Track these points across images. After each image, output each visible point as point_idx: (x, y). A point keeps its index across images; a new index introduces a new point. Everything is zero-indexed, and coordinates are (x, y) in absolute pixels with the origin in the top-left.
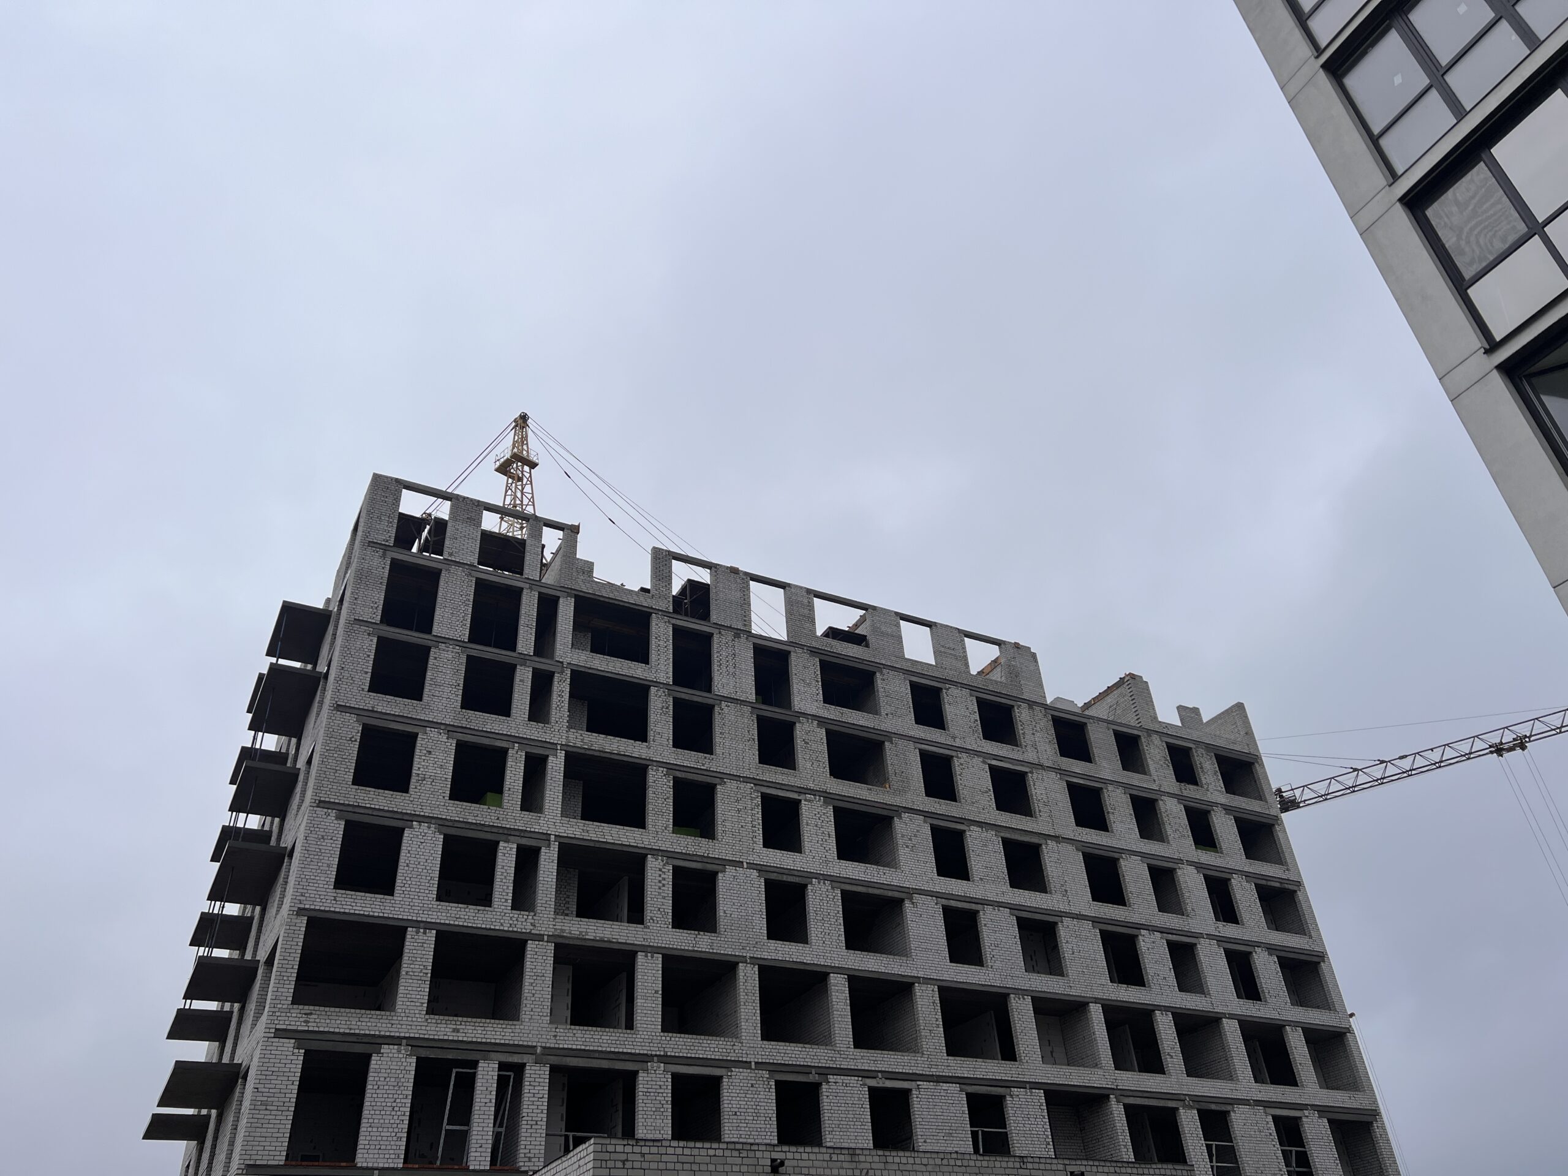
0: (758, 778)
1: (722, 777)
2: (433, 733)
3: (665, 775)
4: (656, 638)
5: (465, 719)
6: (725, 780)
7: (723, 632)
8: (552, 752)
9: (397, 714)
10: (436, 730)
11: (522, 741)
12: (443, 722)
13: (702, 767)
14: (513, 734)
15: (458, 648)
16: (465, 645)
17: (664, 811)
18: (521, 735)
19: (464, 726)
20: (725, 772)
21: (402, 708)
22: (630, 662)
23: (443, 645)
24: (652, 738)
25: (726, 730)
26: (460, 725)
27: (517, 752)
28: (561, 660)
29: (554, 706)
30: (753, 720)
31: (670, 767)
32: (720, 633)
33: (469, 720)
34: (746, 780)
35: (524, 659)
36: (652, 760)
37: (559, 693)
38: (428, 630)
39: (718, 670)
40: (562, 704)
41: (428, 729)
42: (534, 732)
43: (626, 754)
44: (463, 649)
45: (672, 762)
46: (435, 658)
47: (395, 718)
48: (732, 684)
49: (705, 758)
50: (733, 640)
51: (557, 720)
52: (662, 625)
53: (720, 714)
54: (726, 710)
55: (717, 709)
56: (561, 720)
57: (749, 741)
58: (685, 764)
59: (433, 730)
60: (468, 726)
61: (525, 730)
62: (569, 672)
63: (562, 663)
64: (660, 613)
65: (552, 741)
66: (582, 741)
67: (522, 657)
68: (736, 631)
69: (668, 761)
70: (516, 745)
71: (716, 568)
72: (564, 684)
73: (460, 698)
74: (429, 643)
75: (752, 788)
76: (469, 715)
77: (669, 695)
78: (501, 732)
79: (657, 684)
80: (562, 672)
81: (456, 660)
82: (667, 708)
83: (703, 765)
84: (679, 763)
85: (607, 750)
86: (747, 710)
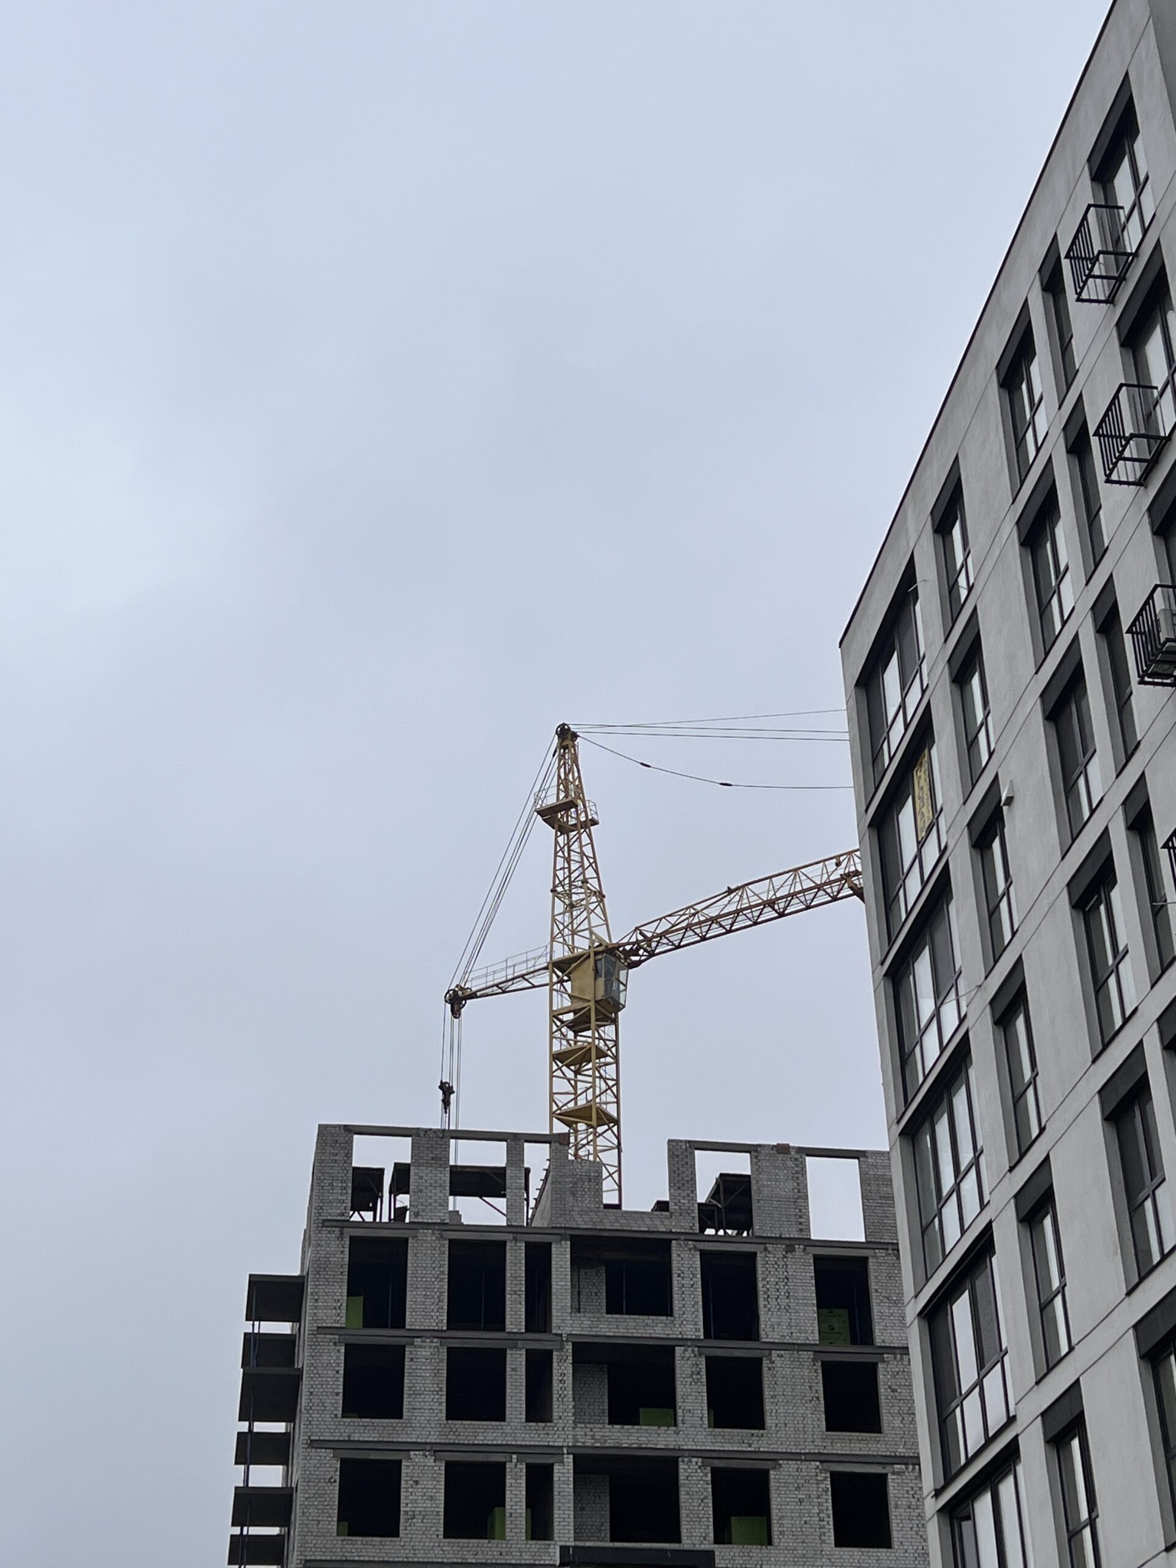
0: (825, 1451)
1: (775, 1459)
2: (417, 1456)
3: (700, 1468)
4: (679, 1275)
5: (452, 1433)
6: (781, 1462)
7: (770, 1247)
8: (557, 1458)
9: (376, 1439)
10: (421, 1453)
11: (521, 1451)
12: (428, 1441)
13: (749, 1449)
14: (509, 1443)
15: (435, 1340)
16: (444, 1335)
17: (701, 1516)
18: (519, 1443)
19: (452, 1441)
20: (779, 1450)
21: (380, 1432)
22: (646, 1317)
23: (419, 1340)
24: (680, 1418)
25: (779, 1390)
26: (447, 1441)
27: (516, 1466)
28: (559, 1332)
29: (555, 1396)
30: (816, 1371)
31: (705, 1456)
32: (766, 1249)
33: (457, 1433)
34: (809, 1457)
35: (514, 1340)
36: (683, 1450)
37: (560, 1378)
38: (400, 1323)
39: (765, 1306)
40: (565, 1393)
41: (412, 1453)
42: (535, 1436)
43: (649, 1446)
44: (443, 1340)
45: (708, 1448)
46: (412, 1360)
47: (373, 1446)
48: (785, 1321)
49: (753, 1435)
50: (784, 1257)
51: (560, 1414)
52: (686, 1255)
53: (770, 1369)
54: (778, 1362)
55: (765, 1363)
56: (565, 1414)
57: (811, 1401)
58: (726, 1449)
59: (417, 1453)
60: (457, 1442)
61: (523, 1435)
62: (569, 1347)
63: (561, 1335)
64: (682, 1237)
65: (556, 1444)
66: (593, 1437)
67: (512, 1336)
68: (788, 1242)
69: (703, 1448)
70: (514, 1456)
71: (756, 1151)
72: (566, 1365)
73: (444, 1407)
74: (403, 1341)
75: (818, 1467)
76: (457, 1426)
77: (700, 1354)
78: (495, 1442)
79: (683, 1342)
80: (562, 1349)
81: (436, 1357)
82: (698, 1373)
83: (750, 1445)
84: (717, 1448)
85: (624, 1445)
86: (807, 1356)
